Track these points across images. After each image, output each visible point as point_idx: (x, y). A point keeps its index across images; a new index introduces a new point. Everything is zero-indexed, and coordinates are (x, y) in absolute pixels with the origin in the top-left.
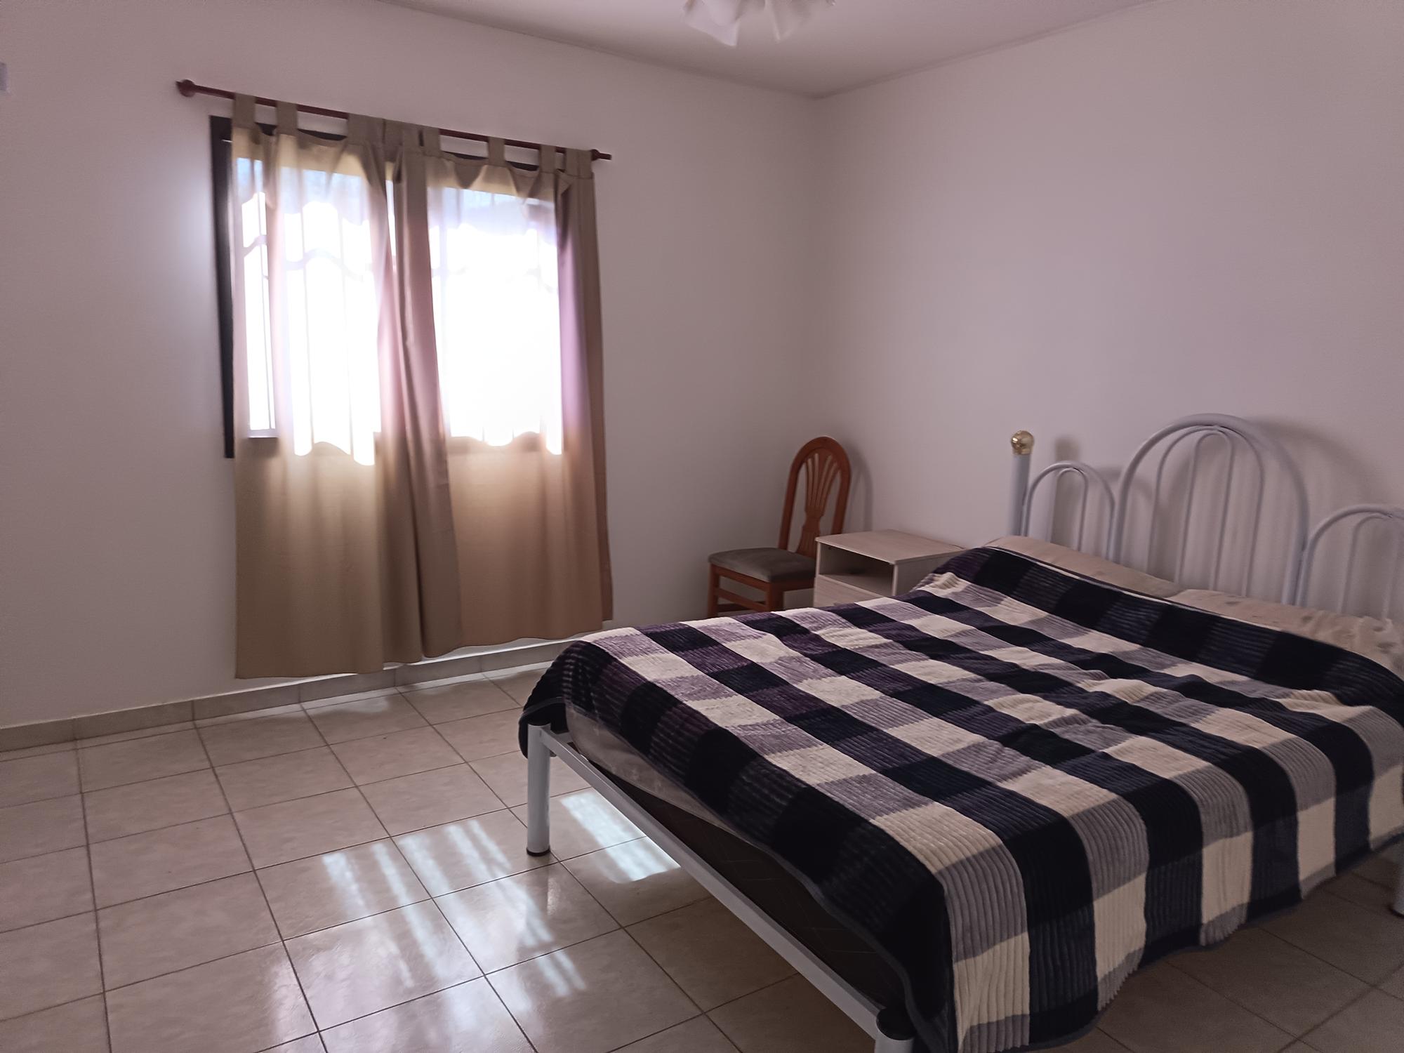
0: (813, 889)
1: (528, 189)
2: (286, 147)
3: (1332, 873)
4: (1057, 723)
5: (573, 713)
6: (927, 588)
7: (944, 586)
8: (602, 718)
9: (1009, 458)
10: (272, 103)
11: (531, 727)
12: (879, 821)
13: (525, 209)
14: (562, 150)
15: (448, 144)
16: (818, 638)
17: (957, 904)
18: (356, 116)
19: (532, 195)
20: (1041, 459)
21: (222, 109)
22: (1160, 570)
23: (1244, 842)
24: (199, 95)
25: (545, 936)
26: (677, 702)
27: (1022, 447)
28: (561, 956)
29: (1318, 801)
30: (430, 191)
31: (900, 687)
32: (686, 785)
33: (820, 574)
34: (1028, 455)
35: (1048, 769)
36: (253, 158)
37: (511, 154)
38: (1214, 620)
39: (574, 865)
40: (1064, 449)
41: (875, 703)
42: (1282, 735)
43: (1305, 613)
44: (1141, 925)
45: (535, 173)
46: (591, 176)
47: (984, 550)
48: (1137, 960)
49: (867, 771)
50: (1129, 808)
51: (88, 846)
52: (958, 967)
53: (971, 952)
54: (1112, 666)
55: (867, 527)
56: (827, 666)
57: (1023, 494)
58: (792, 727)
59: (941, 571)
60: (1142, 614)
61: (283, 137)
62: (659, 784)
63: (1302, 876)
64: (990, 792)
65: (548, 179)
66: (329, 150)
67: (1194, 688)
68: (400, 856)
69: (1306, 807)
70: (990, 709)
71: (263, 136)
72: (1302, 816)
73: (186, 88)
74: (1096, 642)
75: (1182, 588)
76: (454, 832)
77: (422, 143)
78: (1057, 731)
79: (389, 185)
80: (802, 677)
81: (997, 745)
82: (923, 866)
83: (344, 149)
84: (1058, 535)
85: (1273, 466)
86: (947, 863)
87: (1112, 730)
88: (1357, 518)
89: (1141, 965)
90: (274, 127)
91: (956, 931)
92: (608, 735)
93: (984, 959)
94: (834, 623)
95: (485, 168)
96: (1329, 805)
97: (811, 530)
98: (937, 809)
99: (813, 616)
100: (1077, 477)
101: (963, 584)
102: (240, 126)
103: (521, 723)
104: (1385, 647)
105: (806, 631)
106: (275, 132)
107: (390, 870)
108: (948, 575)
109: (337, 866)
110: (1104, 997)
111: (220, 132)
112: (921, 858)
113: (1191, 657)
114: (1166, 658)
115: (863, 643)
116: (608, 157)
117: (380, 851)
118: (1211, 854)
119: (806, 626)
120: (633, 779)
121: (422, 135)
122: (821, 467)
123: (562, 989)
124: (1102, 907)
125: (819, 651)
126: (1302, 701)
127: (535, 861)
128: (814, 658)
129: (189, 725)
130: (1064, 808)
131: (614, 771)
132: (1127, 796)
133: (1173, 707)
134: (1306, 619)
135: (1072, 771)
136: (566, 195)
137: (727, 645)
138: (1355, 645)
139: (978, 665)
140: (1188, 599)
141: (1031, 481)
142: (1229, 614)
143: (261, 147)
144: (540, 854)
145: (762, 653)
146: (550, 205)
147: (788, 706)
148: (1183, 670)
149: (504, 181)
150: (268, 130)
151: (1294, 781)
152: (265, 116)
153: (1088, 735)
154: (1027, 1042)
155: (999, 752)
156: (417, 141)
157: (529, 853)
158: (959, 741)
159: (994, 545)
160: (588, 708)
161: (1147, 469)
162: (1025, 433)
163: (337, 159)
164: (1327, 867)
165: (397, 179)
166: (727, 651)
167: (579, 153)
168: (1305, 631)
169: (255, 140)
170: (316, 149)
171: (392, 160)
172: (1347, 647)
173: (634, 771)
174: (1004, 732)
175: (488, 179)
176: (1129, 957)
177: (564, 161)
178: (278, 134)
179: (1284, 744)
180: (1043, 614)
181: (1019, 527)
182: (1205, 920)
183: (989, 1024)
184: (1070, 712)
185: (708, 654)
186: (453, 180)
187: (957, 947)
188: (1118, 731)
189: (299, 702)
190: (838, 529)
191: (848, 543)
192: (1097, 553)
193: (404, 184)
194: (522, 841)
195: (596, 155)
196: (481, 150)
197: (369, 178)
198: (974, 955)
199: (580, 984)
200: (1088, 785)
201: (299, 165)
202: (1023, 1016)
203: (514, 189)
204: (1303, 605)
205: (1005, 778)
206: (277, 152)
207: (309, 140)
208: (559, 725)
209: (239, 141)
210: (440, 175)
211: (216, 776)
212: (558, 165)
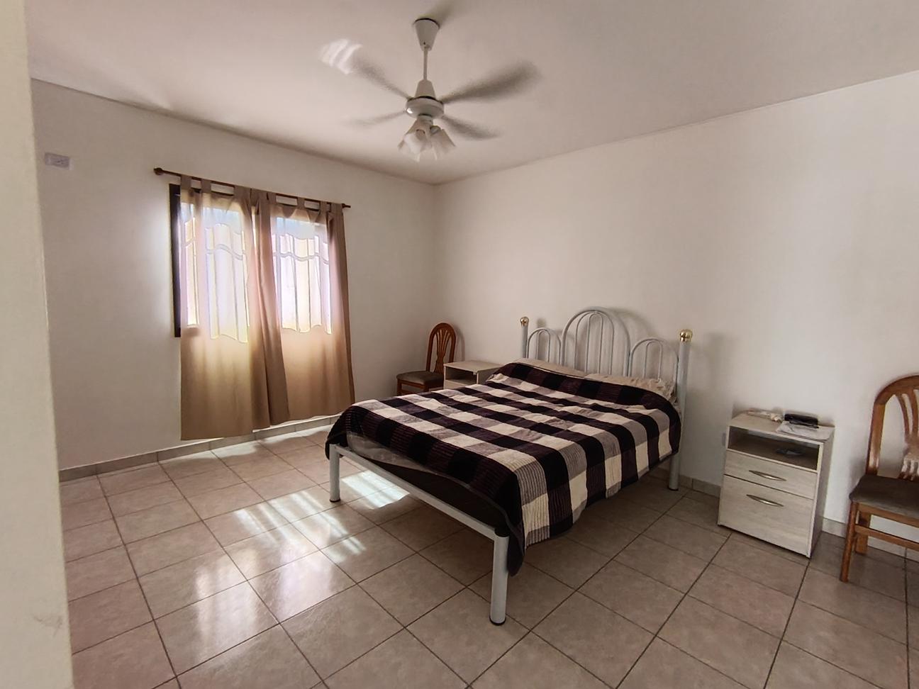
0: (467, 486)
1: (315, 219)
2: (206, 198)
3: (648, 470)
4: (549, 422)
5: (351, 436)
6: (492, 380)
7: (499, 379)
8: (367, 435)
9: (520, 328)
10: (199, 179)
11: (330, 445)
12: (490, 456)
13: (313, 227)
14: (330, 203)
15: (279, 200)
16: (452, 399)
17: (522, 482)
18: (237, 186)
19: (316, 222)
20: (532, 327)
21: (176, 181)
22: (578, 366)
23: (618, 458)
24: (165, 174)
25: (345, 532)
26: (400, 425)
27: (525, 323)
28: (352, 539)
29: (642, 442)
30: (271, 219)
31: (488, 414)
32: (408, 456)
33: (446, 379)
34: (527, 326)
35: (548, 436)
36: (190, 202)
37: (308, 205)
38: (601, 383)
39: (352, 504)
40: (540, 323)
41: (480, 420)
42: (627, 420)
43: (632, 378)
44: (586, 490)
45: (318, 213)
46: (342, 214)
47: (513, 364)
48: (585, 505)
49: (482, 442)
50: (579, 446)
51: (114, 518)
52: (524, 507)
53: (528, 502)
54: (566, 403)
55: (463, 360)
56: (458, 409)
57: (526, 342)
58: (448, 430)
59: (496, 373)
60: (574, 383)
61: (204, 194)
62: (395, 459)
63: (638, 471)
64: (529, 445)
65: (324, 216)
66: (225, 200)
67: (595, 407)
68: (271, 507)
69: (638, 445)
70: (524, 419)
71: (195, 193)
72: (637, 448)
73: (159, 171)
74: (558, 395)
75: (587, 374)
76: (295, 497)
77: (268, 199)
78: (550, 424)
79: (253, 216)
80: (449, 413)
81: (529, 430)
82: (509, 469)
83: (233, 200)
84: (540, 356)
85: (617, 325)
86: (518, 468)
87: (569, 423)
88: (648, 342)
89: (587, 506)
90: (200, 190)
91: (522, 493)
92: (369, 442)
93: (532, 504)
94: (458, 394)
95: (296, 210)
96: (646, 444)
97: (440, 362)
98: (511, 451)
99: (449, 392)
100: (546, 334)
101: (506, 378)
102: (183, 189)
103: (326, 444)
104: (660, 388)
105: (447, 397)
106: (201, 191)
107: (269, 516)
108: (500, 374)
109: (243, 515)
110: (575, 518)
111: (174, 192)
112: (508, 467)
113: (593, 398)
114: (586, 399)
115: (471, 400)
116: (349, 207)
117: (262, 507)
118: (608, 463)
119: (447, 395)
120: (382, 459)
121: (268, 195)
122: (443, 335)
123: (355, 550)
124: (572, 483)
125: (454, 404)
126: (633, 409)
127: (334, 505)
128: (452, 406)
129: (156, 463)
130: (557, 447)
131: (372, 458)
132: (578, 443)
133: (589, 414)
134: (633, 380)
135: (557, 436)
136: (331, 222)
137: (416, 404)
138: (650, 388)
139: (517, 405)
140: (591, 377)
141: (528, 338)
142: (605, 381)
143: (194, 198)
144: (336, 501)
145: (431, 405)
146: (325, 226)
147: (446, 423)
148: (591, 402)
149: (304, 215)
150: (198, 191)
151: (633, 435)
152: (196, 185)
153: (562, 425)
154: (549, 536)
155: (530, 432)
156: (266, 198)
157: (331, 501)
158: (513, 430)
159: (516, 362)
160: (360, 433)
161: (572, 329)
162: (525, 318)
163: (230, 204)
164: (646, 468)
165: (257, 213)
166: (416, 406)
167: (337, 205)
168: (632, 384)
169: (191, 195)
170: (220, 200)
171: (255, 205)
172: (647, 389)
173: (382, 456)
174: (530, 426)
175: (297, 214)
176: (582, 503)
177: (331, 207)
178: (203, 192)
179: (630, 422)
180: (538, 386)
181: (525, 354)
182: (607, 488)
183: (535, 530)
184: (553, 418)
185: (409, 407)
186: (282, 215)
187: (523, 500)
188: (572, 423)
189: (210, 449)
190: (451, 360)
191: (456, 365)
192: (555, 362)
193: (260, 216)
194: (328, 497)
195: (344, 206)
196: (294, 202)
197: (245, 213)
198: (529, 502)
199: (364, 548)
200: (563, 440)
201: (212, 207)
202: (547, 526)
203: (309, 219)
204: (631, 375)
205: (534, 440)
206: (202, 202)
207: (216, 196)
208: (344, 444)
209: (184, 195)
210: (276, 211)
211: (175, 484)
212: (328, 210)
